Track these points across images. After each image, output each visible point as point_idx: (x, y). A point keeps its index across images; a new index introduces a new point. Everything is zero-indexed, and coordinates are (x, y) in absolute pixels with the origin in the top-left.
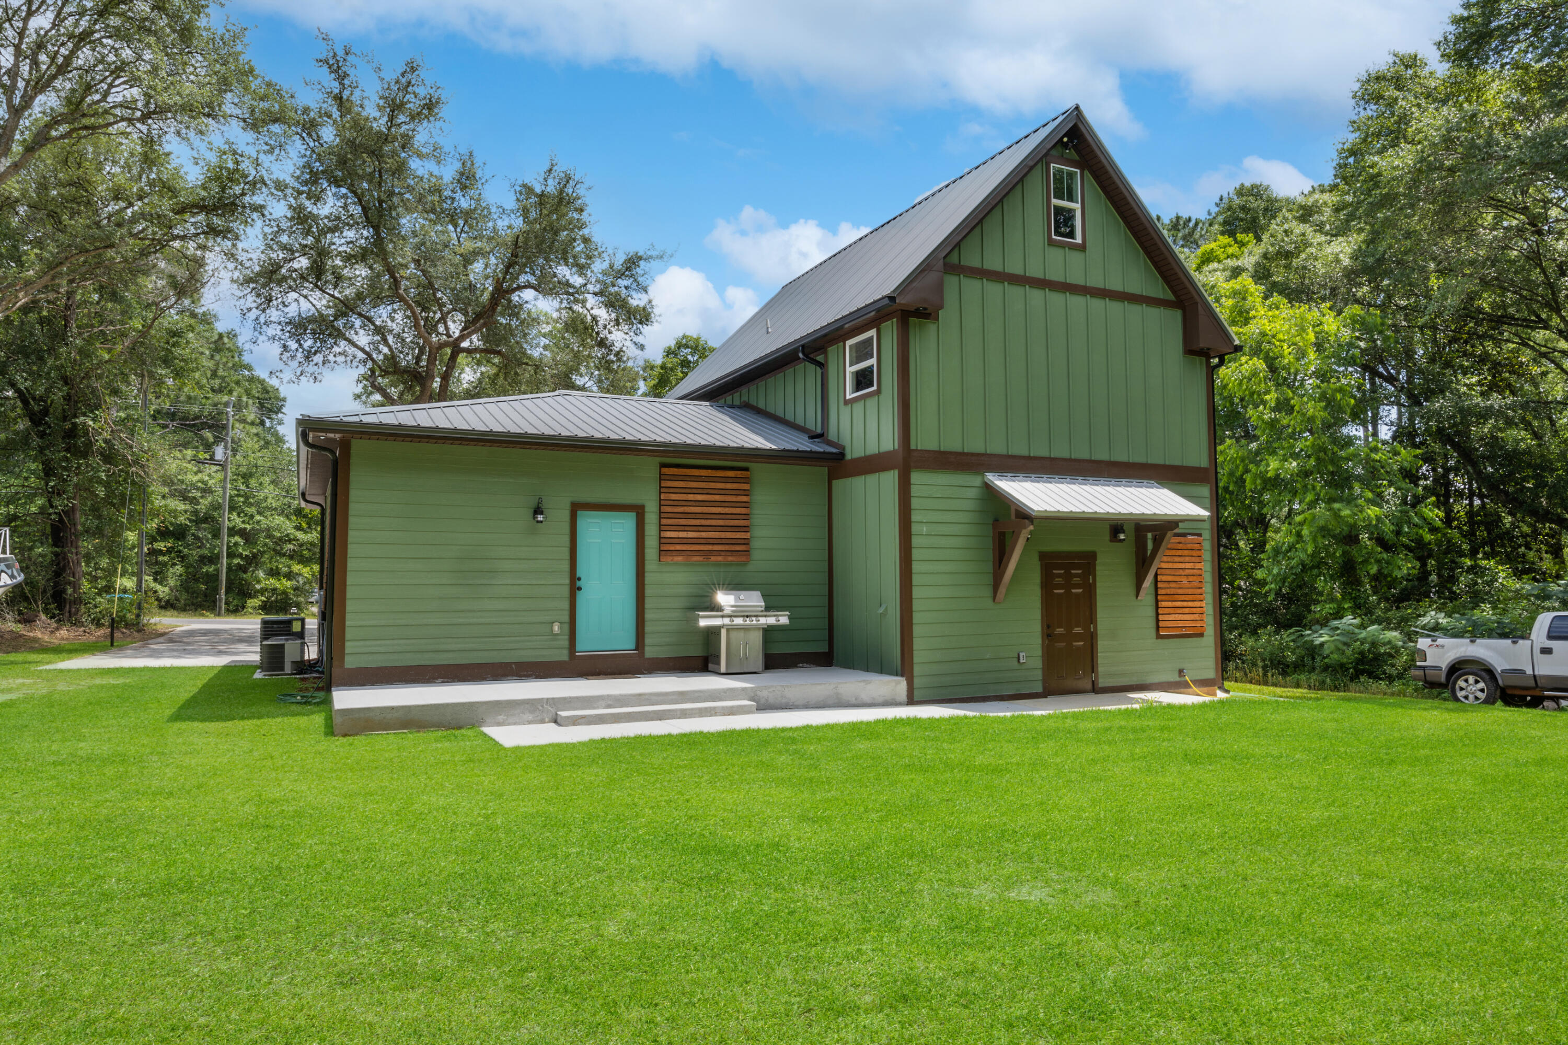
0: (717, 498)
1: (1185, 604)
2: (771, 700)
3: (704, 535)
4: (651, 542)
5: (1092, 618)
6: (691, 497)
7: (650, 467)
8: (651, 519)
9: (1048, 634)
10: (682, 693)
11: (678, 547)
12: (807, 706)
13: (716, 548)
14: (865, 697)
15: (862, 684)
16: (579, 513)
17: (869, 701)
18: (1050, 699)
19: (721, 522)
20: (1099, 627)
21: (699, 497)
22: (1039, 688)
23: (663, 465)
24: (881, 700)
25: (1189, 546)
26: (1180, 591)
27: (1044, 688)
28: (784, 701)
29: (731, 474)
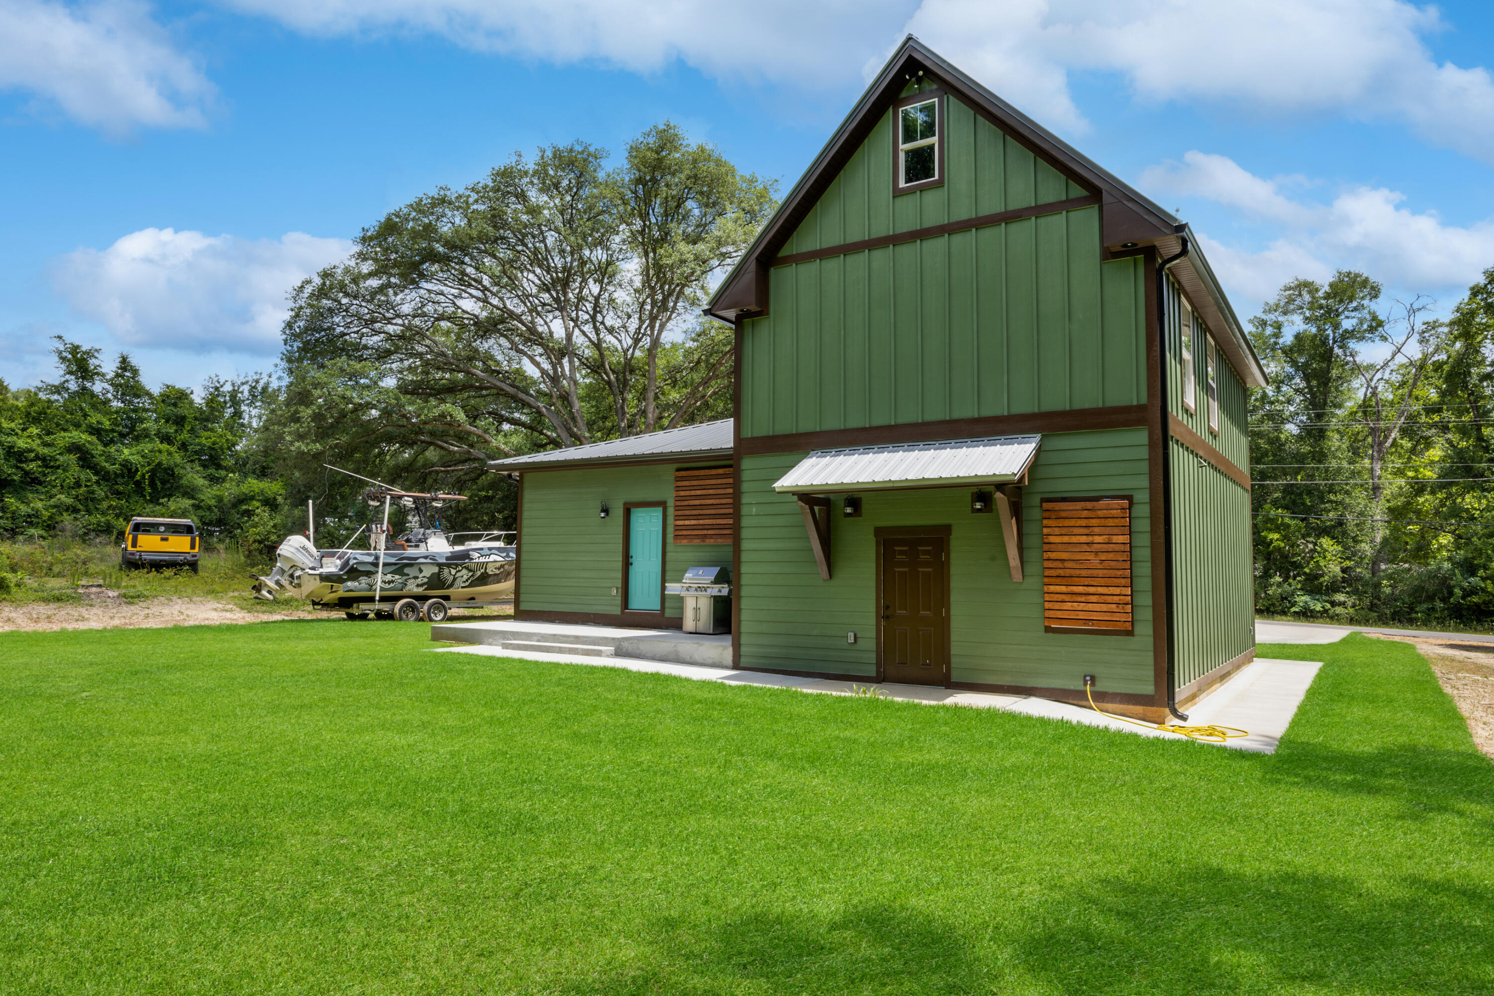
0: (711, 492)
1: (1092, 590)
2: (630, 649)
3: (701, 522)
4: (670, 530)
5: (943, 600)
6: (693, 493)
7: (669, 472)
8: (671, 511)
9: (885, 614)
10: (577, 637)
11: (684, 533)
12: (654, 658)
13: (710, 532)
14: (697, 657)
15: (696, 646)
16: (632, 510)
17: (700, 661)
18: (883, 685)
19: (713, 512)
20: (953, 612)
21: (699, 492)
22: (872, 672)
23: (678, 470)
24: (710, 661)
25: (1100, 513)
26: (1084, 573)
27: (878, 672)
28: (638, 652)
29: (721, 471)
